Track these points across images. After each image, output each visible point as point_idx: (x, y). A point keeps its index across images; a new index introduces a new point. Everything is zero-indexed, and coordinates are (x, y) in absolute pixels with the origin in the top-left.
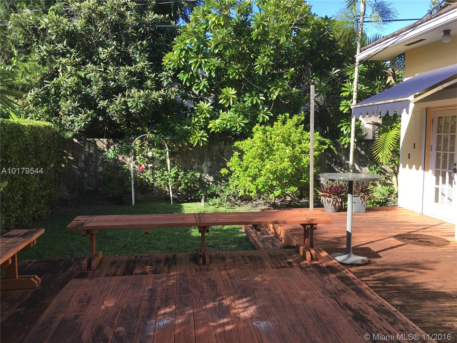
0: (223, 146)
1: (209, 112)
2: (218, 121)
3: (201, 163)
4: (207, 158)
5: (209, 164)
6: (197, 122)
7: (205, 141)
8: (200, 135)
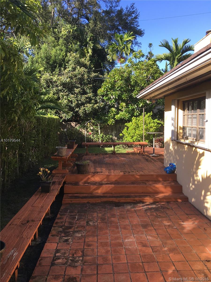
0: (121, 125)
1: (115, 112)
2: (119, 115)
3: (112, 132)
4: (114, 130)
5: (115, 132)
6: (110, 116)
7: (114, 123)
8: (112, 120)
